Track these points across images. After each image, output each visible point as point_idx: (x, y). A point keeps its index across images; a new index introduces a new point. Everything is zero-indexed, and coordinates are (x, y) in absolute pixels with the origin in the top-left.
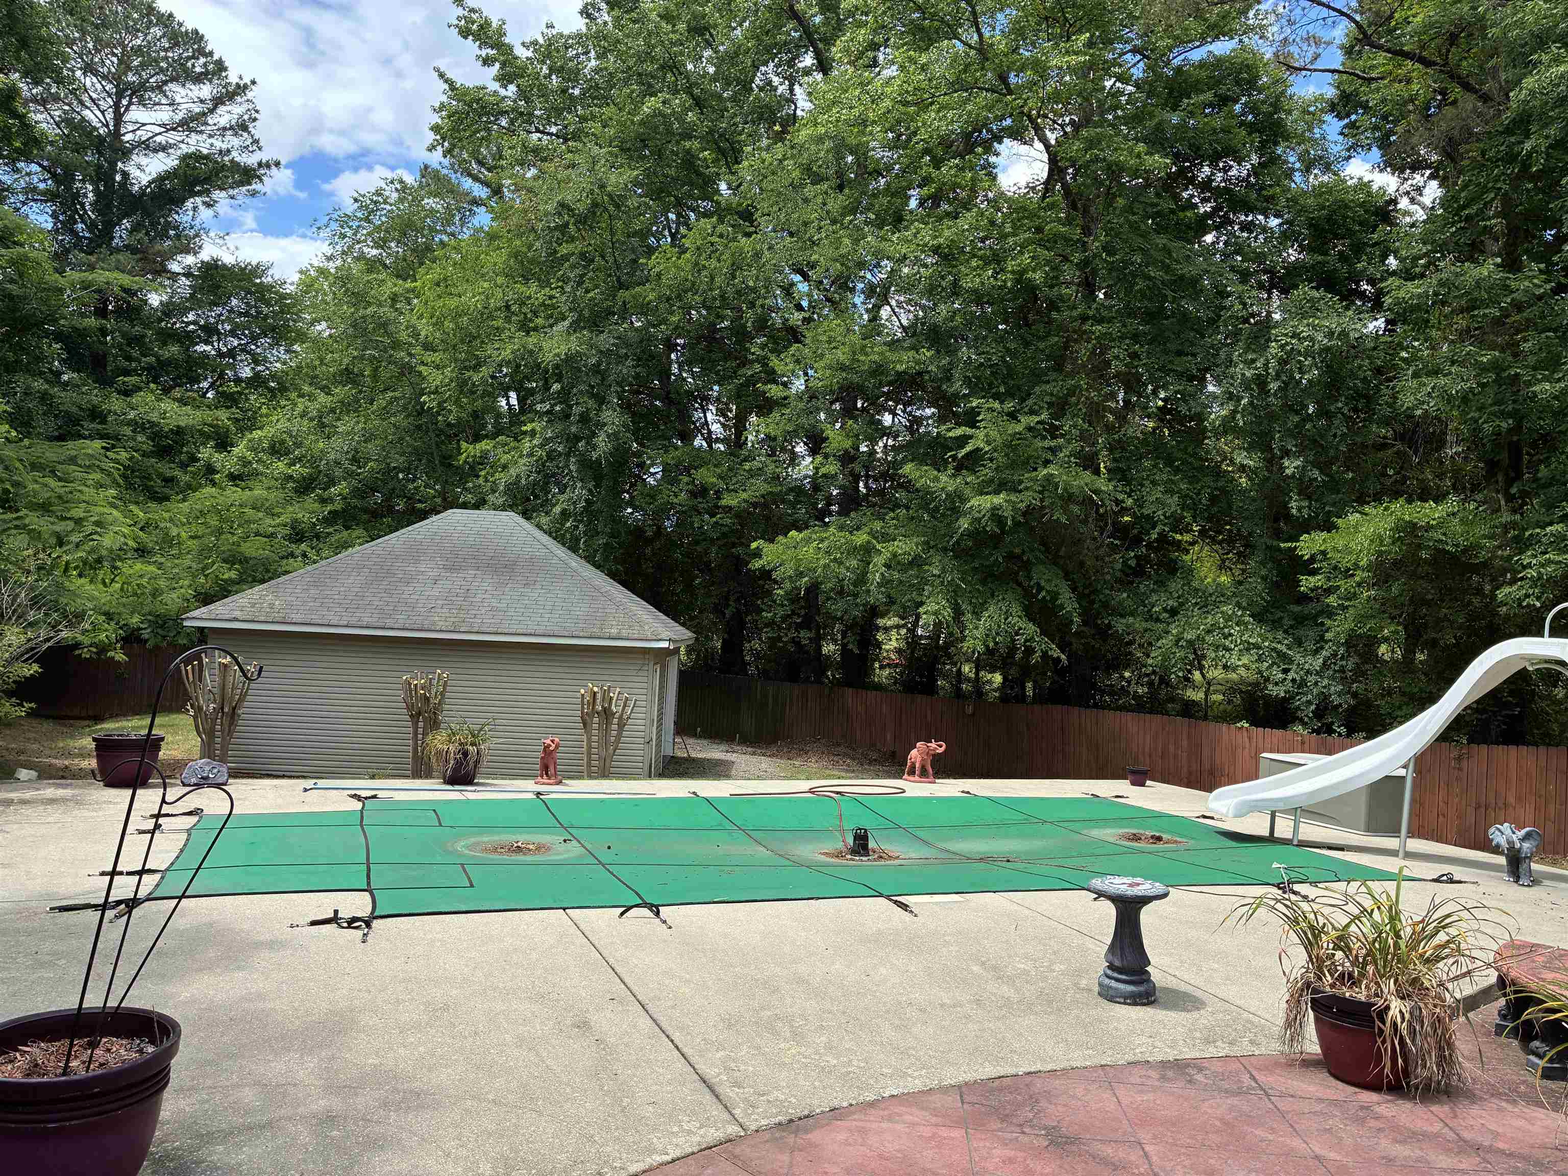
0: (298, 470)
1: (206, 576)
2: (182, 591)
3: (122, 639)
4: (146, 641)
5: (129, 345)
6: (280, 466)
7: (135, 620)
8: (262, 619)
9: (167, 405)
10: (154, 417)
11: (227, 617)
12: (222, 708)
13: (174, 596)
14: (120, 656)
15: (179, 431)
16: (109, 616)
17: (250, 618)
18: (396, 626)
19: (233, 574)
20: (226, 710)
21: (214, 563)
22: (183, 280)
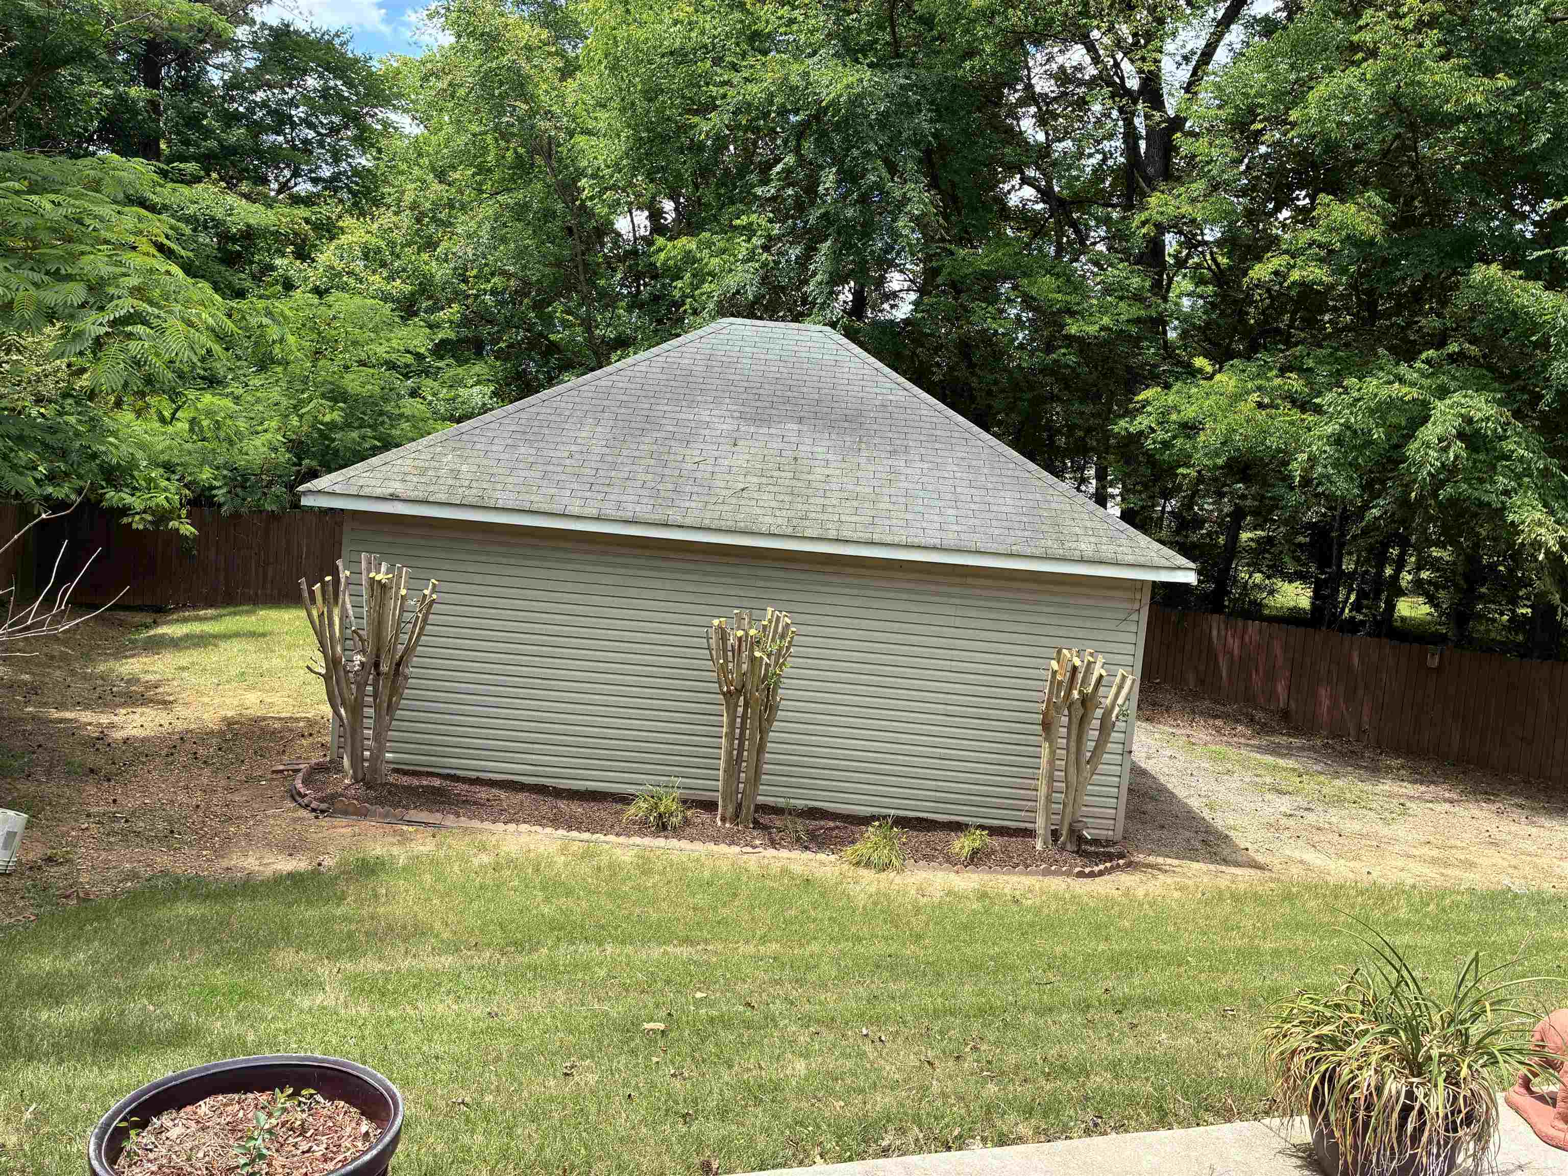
0: (399, 287)
1: (301, 417)
2: (269, 436)
3: (189, 502)
4: (220, 505)
5: (187, 125)
6: (377, 281)
7: (206, 475)
8: (442, 497)
9: (231, 199)
10: (219, 213)
11: (378, 492)
12: (377, 665)
13: (258, 442)
14: (187, 529)
15: (249, 235)
16: (169, 467)
17: (420, 495)
18: (688, 521)
19: (336, 416)
20: (384, 668)
21: (310, 399)
22: (247, 53)
